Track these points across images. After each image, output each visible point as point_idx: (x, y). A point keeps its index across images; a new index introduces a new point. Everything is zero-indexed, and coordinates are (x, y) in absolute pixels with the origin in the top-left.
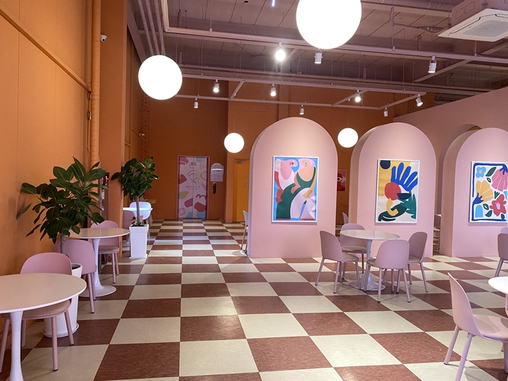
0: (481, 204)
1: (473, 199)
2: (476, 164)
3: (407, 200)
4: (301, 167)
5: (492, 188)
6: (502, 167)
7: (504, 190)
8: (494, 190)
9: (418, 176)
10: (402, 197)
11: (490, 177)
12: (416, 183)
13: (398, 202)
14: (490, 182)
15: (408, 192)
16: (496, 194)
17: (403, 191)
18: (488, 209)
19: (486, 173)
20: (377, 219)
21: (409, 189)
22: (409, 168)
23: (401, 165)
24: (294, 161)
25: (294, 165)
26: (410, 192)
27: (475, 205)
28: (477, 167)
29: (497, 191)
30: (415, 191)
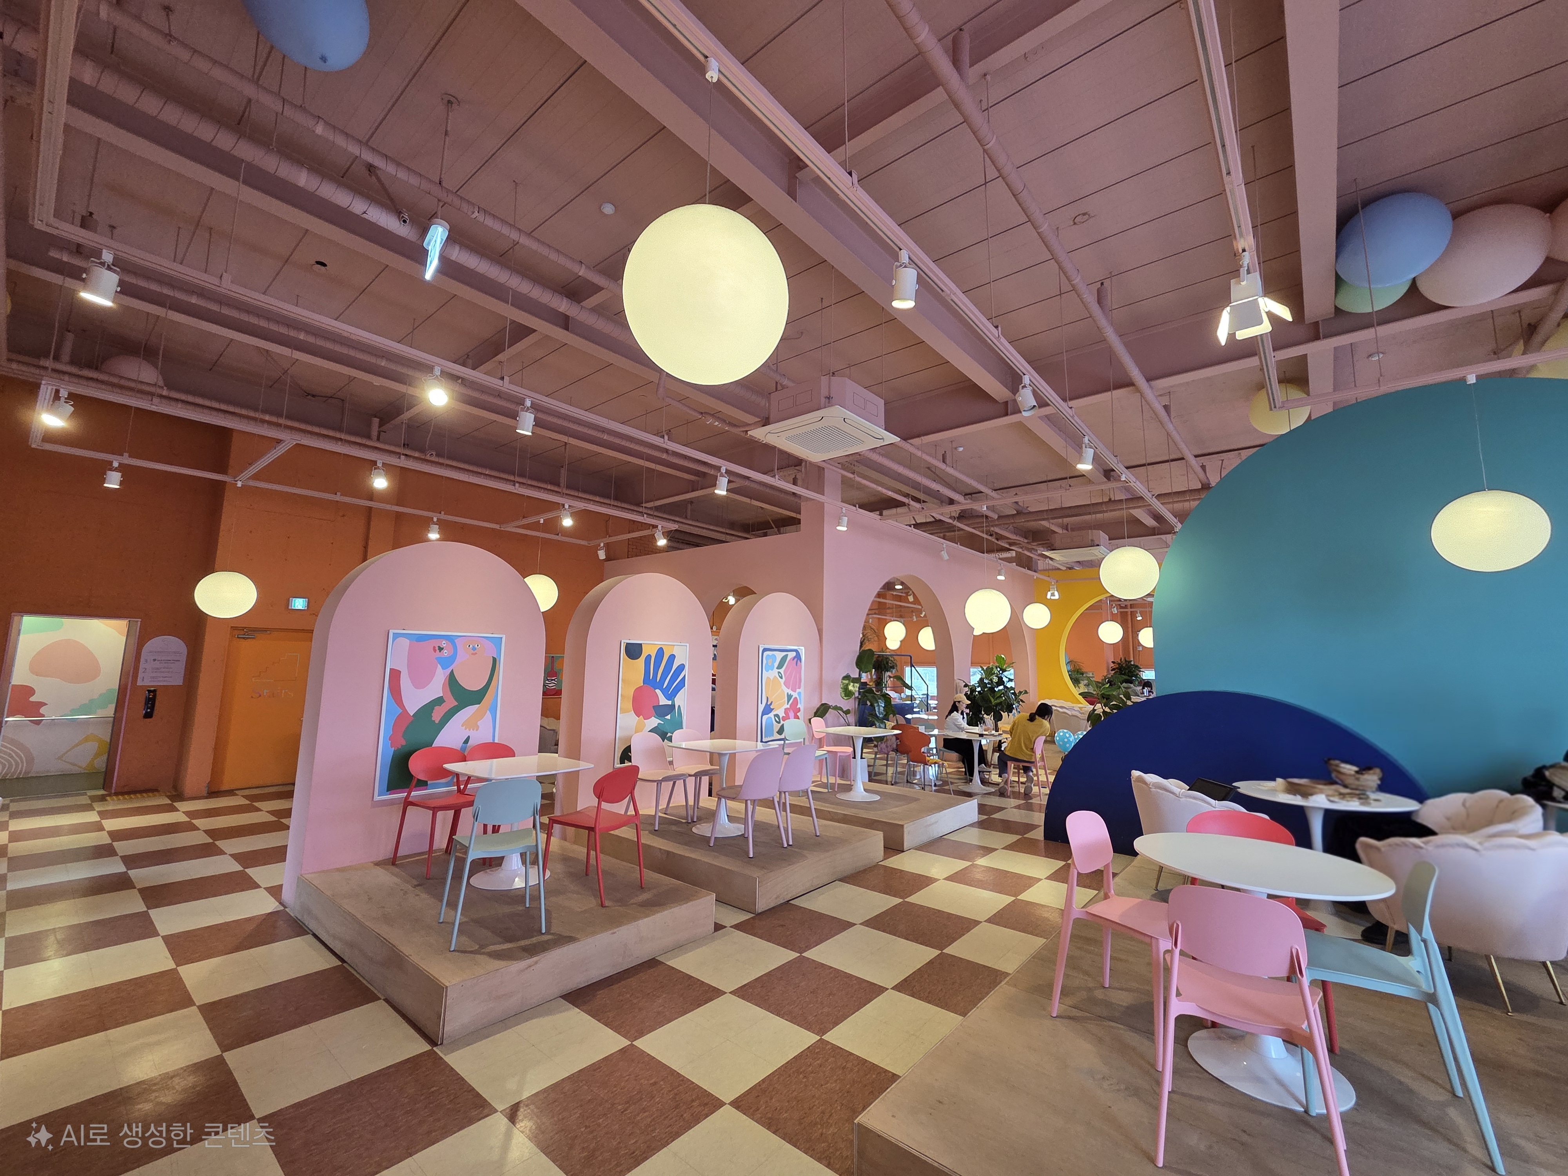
0: (771, 715)
1: (761, 708)
2: (765, 650)
3: (668, 717)
4: (463, 656)
5: (784, 687)
6: (794, 654)
7: (798, 690)
8: (787, 691)
9: (686, 672)
10: (661, 711)
11: (782, 671)
12: (682, 683)
13: (654, 722)
14: (781, 678)
15: (670, 703)
16: (789, 697)
17: (663, 701)
18: (779, 723)
19: (776, 664)
20: (617, 760)
21: (671, 696)
22: (672, 657)
23: (661, 651)
24: (444, 644)
25: (445, 653)
26: (673, 702)
27: (765, 717)
28: (766, 653)
29: (790, 692)
30: (680, 700)
